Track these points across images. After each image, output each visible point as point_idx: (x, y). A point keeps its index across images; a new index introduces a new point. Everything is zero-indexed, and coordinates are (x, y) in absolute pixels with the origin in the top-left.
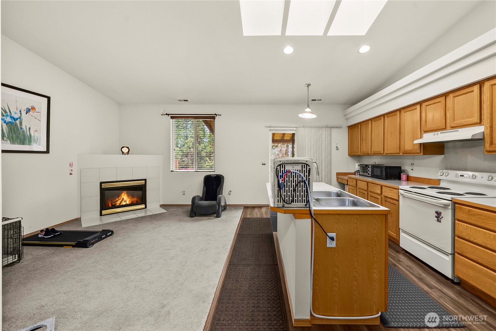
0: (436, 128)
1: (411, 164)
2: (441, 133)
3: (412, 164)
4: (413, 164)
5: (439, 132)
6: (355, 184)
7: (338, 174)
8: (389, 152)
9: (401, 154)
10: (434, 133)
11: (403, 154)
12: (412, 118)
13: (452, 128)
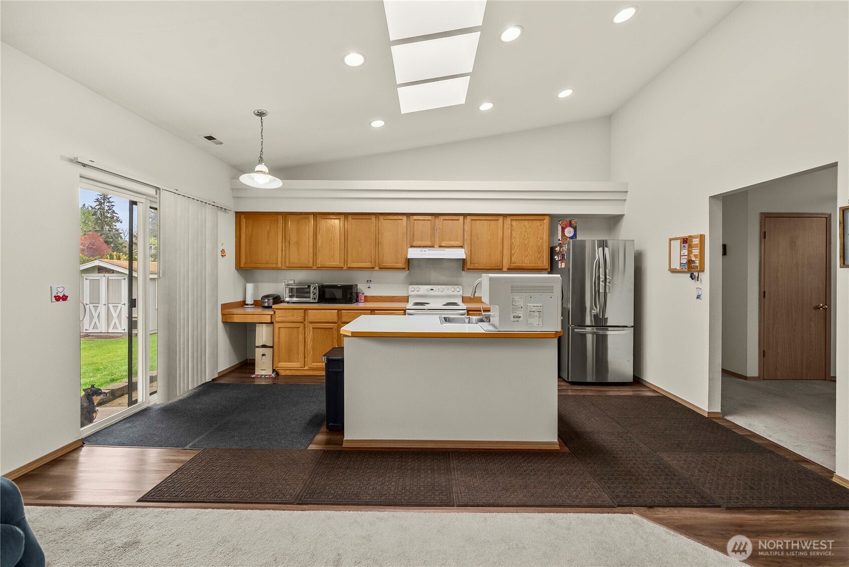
0: (425, 245)
1: (368, 281)
4: (371, 281)
5: (427, 249)
6: (302, 318)
7: (223, 305)
8: (355, 266)
9: (377, 268)
10: (421, 249)
11: (380, 268)
12: (394, 228)
13: (441, 247)
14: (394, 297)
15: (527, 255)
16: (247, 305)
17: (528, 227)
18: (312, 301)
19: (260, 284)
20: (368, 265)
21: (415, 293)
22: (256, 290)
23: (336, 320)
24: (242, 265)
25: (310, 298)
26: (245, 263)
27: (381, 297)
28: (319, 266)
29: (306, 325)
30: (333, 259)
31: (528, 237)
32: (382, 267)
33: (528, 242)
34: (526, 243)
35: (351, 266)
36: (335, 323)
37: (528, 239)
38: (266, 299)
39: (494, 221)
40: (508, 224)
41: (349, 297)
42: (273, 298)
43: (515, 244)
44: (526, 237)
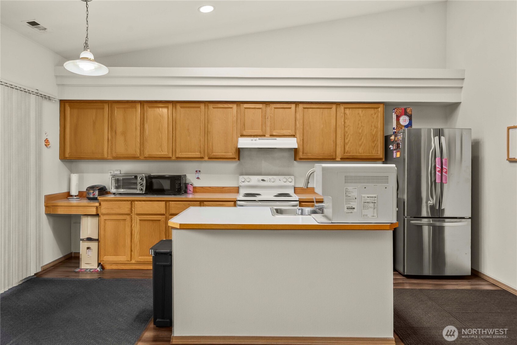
1: (196, 171)
3: (198, 172)
4: (200, 171)
5: (258, 138)
6: (129, 209)
7: (47, 197)
8: (184, 156)
9: (206, 158)
10: (252, 138)
11: (209, 158)
12: (225, 117)
13: (272, 136)
14: (224, 187)
15: (361, 144)
16: (72, 196)
17: (361, 115)
18: (139, 192)
19: (85, 175)
20: (197, 154)
21: (246, 183)
22: (81, 180)
23: (163, 212)
24: (67, 155)
25: (136, 188)
26: (70, 153)
28: (147, 156)
29: (133, 217)
30: (160, 148)
31: (362, 126)
32: (211, 156)
33: (362, 130)
34: (360, 132)
35: (180, 156)
36: (163, 215)
37: (362, 128)
38: (91, 190)
39: (326, 109)
40: (342, 113)
41: (177, 188)
42: (98, 190)
43: (348, 133)
44: (360, 126)
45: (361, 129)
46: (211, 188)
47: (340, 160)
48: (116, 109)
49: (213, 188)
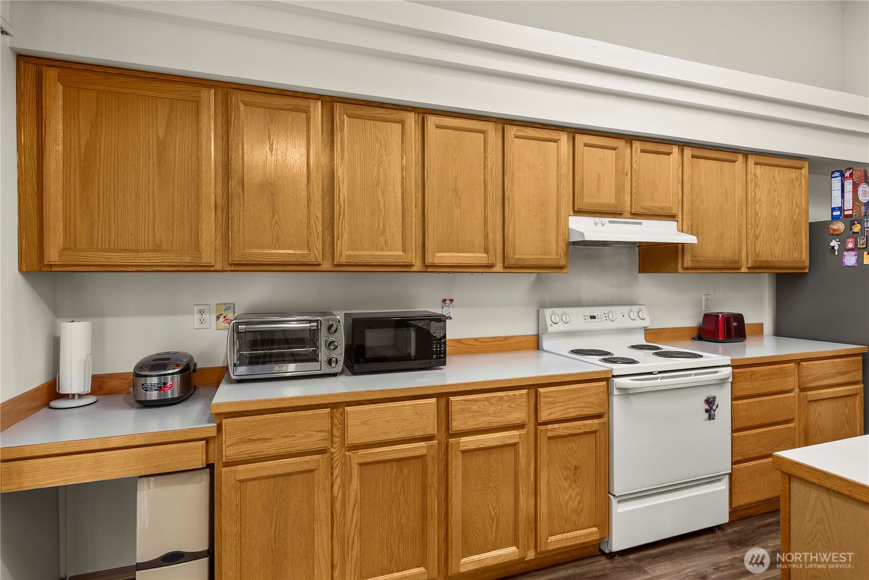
0: (609, 209)
1: (444, 301)
2: (610, 222)
3: (448, 302)
4: (451, 300)
5: (607, 220)
6: (324, 435)
8: (446, 261)
9: (499, 267)
10: (597, 220)
11: (505, 267)
12: (541, 164)
13: (635, 215)
14: (506, 338)
15: (778, 239)
16: (66, 396)
17: (778, 180)
18: (326, 369)
19: (112, 324)
20: (478, 257)
21: (561, 327)
22: (97, 340)
23: (432, 429)
24: (53, 255)
25: (315, 360)
26: (65, 249)
27: (477, 340)
28: (343, 260)
29: (337, 457)
30: (382, 239)
31: (778, 203)
32: (511, 262)
33: (779, 211)
34: (777, 213)
35: (436, 261)
36: (429, 438)
37: (779, 206)
38: (151, 376)
39: (728, 163)
40: (751, 174)
41: (437, 351)
42: (180, 372)
43: (759, 215)
44: (776, 202)
45: (778, 208)
46: (479, 341)
47: (747, 271)
48: (242, 107)
49: (483, 342)
